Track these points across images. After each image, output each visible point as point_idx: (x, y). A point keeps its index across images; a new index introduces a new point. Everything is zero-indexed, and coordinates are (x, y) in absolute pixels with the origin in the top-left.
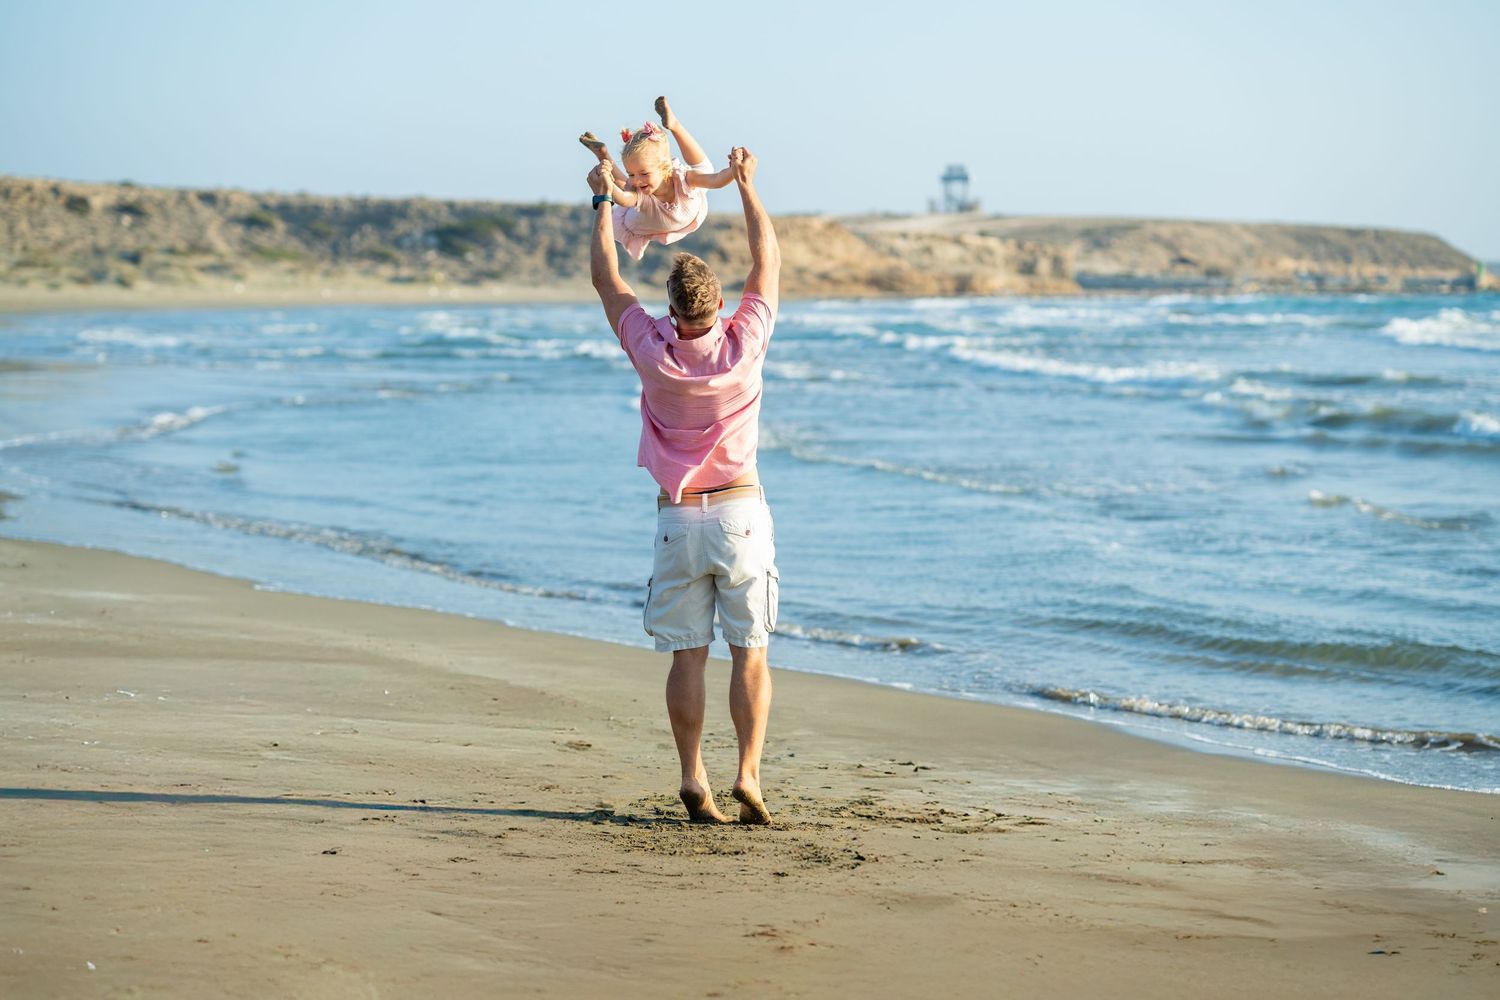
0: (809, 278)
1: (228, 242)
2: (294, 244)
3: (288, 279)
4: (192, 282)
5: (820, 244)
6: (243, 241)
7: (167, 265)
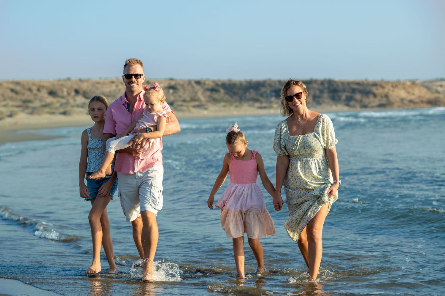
0: (405, 102)
1: (205, 97)
2: (227, 97)
3: (223, 109)
4: (189, 111)
5: (410, 90)
6: (210, 97)
7: (182, 105)
